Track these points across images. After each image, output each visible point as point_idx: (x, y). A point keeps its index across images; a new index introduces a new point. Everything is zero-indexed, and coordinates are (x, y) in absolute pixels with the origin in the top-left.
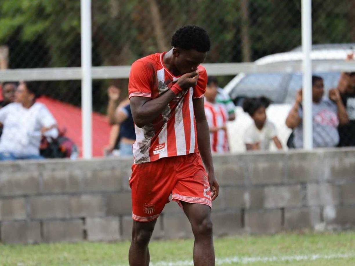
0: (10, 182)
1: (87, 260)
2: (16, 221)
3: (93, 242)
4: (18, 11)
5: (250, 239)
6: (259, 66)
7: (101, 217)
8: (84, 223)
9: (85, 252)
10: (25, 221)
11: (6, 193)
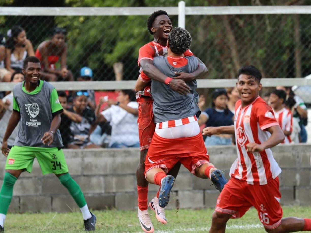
0: (122, 164)
1: (179, 222)
2: (126, 192)
3: (183, 209)
4: (132, 36)
5: (300, 208)
6: (308, 80)
7: (189, 190)
8: (177, 195)
9: (177, 217)
10: (133, 192)
11: (120, 172)
